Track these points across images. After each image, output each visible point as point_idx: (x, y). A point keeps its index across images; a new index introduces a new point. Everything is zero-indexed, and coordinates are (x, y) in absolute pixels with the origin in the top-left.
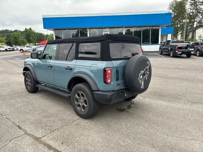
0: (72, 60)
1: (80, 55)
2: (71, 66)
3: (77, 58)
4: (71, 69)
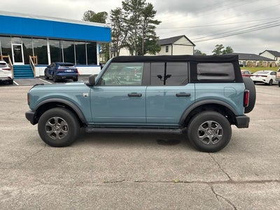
0: (184, 84)
2: (187, 92)
4: (188, 96)
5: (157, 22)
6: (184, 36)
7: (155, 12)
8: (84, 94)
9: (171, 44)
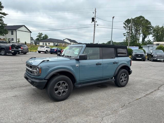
1: (119, 55)
2: (116, 61)
3: (117, 56)
5: (4, 14)
6: (24, 26)
7: (2, 7)
8: (77, 65)
9: (16, 30)
